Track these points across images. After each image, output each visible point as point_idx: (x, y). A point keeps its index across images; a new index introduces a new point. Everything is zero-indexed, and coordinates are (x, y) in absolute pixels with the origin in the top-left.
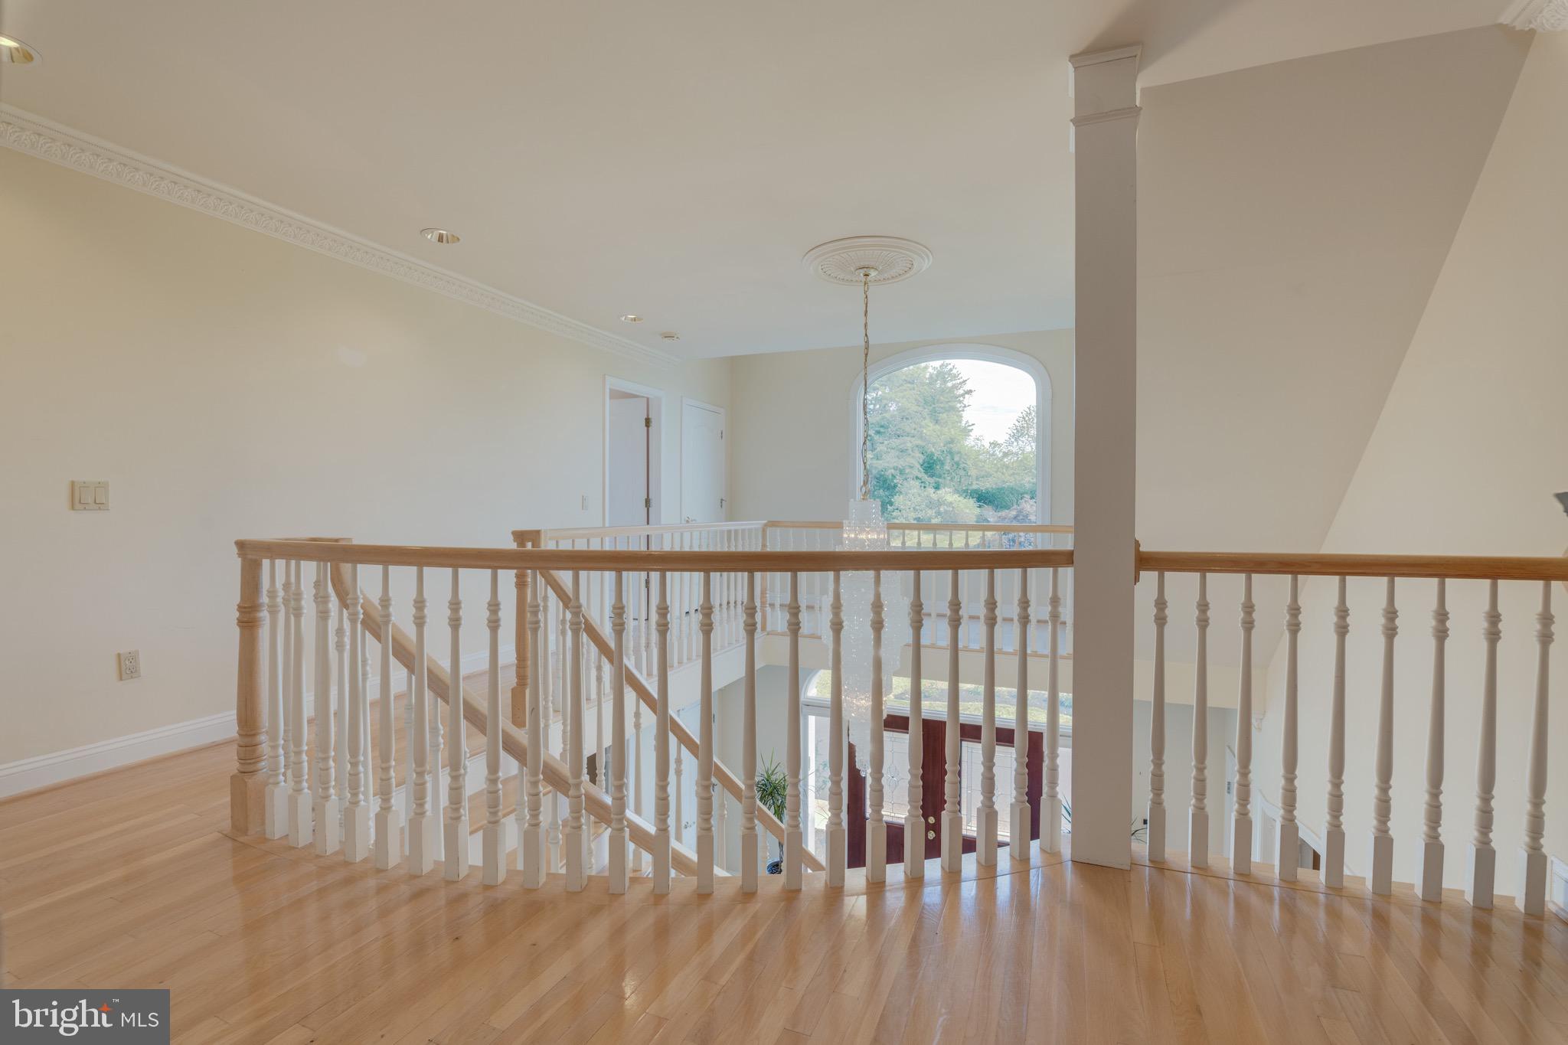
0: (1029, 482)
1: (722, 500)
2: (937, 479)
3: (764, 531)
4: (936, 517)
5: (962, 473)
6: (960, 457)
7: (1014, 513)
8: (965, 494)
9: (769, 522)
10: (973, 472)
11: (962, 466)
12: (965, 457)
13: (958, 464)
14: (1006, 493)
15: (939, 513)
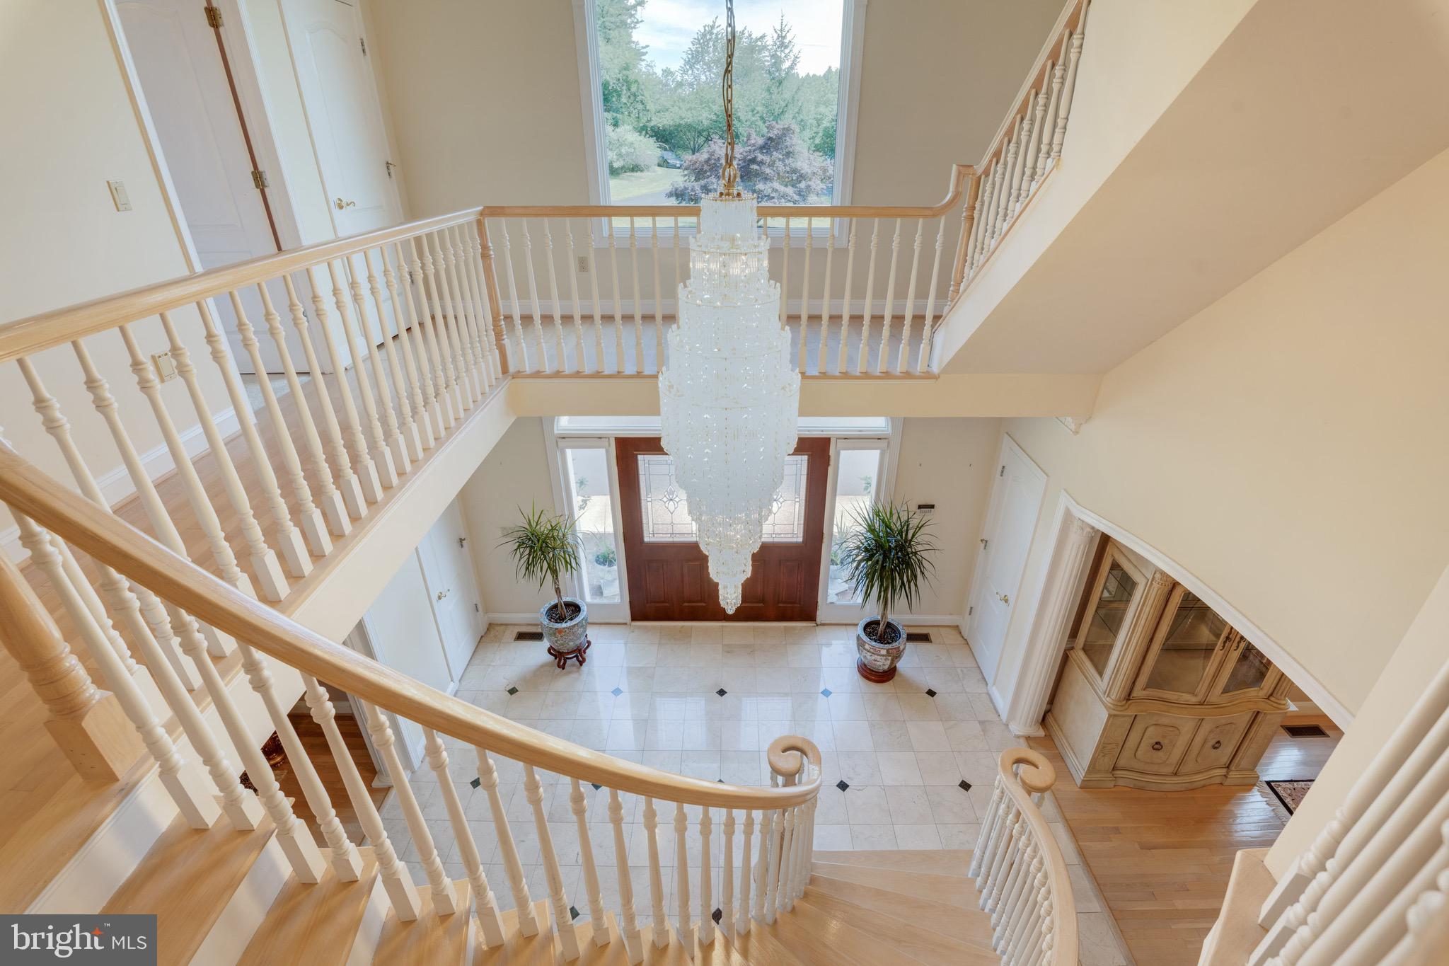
0: (707, 118)
1: (388, 163)
2: (615, 115)
3: (480, 224)
4: (618, 160)
5: (640, 106)
6: (638, 88)
7: (706, 156)
8: (644, 132)
9: (486, 208)
10: (650, 106)
11: (639, 98)
12: (643, 87)
13: (635, 96)
14: (683, 131)
15: (620, 155)
